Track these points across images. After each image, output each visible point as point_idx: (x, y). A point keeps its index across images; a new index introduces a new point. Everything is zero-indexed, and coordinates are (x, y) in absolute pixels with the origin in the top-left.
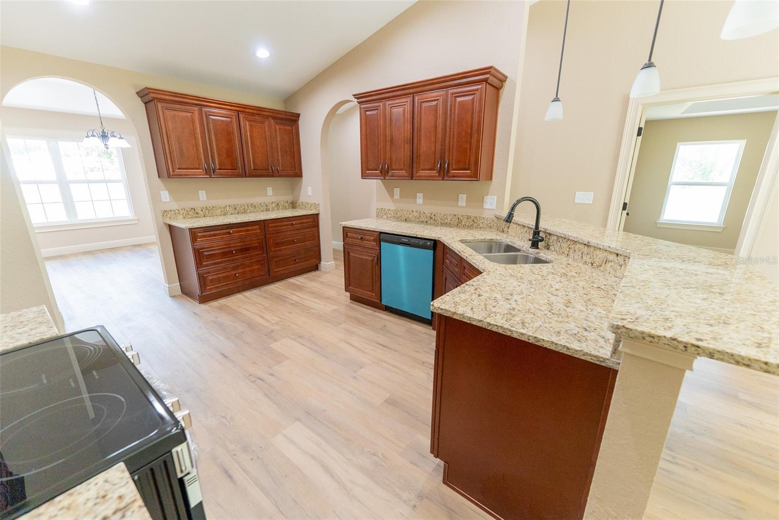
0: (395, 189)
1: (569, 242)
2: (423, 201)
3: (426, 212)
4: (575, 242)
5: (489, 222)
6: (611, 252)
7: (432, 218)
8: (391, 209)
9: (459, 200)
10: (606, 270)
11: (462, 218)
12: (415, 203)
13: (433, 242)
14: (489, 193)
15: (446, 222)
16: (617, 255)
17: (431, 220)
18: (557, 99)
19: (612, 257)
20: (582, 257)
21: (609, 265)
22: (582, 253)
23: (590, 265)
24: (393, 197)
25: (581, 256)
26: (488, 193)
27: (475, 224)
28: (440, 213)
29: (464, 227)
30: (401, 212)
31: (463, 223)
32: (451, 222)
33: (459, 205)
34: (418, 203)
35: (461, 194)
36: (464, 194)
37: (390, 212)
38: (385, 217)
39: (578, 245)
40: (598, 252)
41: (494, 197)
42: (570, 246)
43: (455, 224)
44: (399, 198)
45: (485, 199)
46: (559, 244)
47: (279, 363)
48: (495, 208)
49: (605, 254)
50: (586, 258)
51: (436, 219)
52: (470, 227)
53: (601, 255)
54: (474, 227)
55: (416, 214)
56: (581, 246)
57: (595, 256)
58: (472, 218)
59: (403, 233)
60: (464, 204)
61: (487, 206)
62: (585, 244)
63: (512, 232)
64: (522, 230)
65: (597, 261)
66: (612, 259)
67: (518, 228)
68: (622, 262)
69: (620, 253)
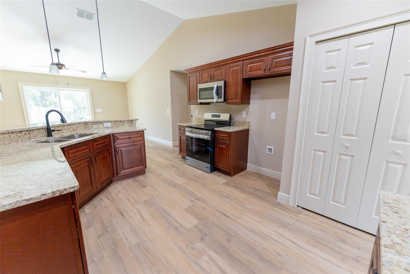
1: (61, 127)
6: (78, 124)
10: (78, 130)
19: (79, 125)
21: (79, 128)
22: (69, 129)
25: (68, 130)
39: (66, 127)
40: (74, 126)
42: (62, 129)
47: (189, 207)
49: (76, 125)
53: (75, 126)
56: (67, 126)
57: (74, 128)
62: (69, 125)
63: (4, 141)
64: (19, 135)
65: (75, 129)
66: (79, 126)
67: (13, 136)
68: (82, 125)
69: (81, 123)
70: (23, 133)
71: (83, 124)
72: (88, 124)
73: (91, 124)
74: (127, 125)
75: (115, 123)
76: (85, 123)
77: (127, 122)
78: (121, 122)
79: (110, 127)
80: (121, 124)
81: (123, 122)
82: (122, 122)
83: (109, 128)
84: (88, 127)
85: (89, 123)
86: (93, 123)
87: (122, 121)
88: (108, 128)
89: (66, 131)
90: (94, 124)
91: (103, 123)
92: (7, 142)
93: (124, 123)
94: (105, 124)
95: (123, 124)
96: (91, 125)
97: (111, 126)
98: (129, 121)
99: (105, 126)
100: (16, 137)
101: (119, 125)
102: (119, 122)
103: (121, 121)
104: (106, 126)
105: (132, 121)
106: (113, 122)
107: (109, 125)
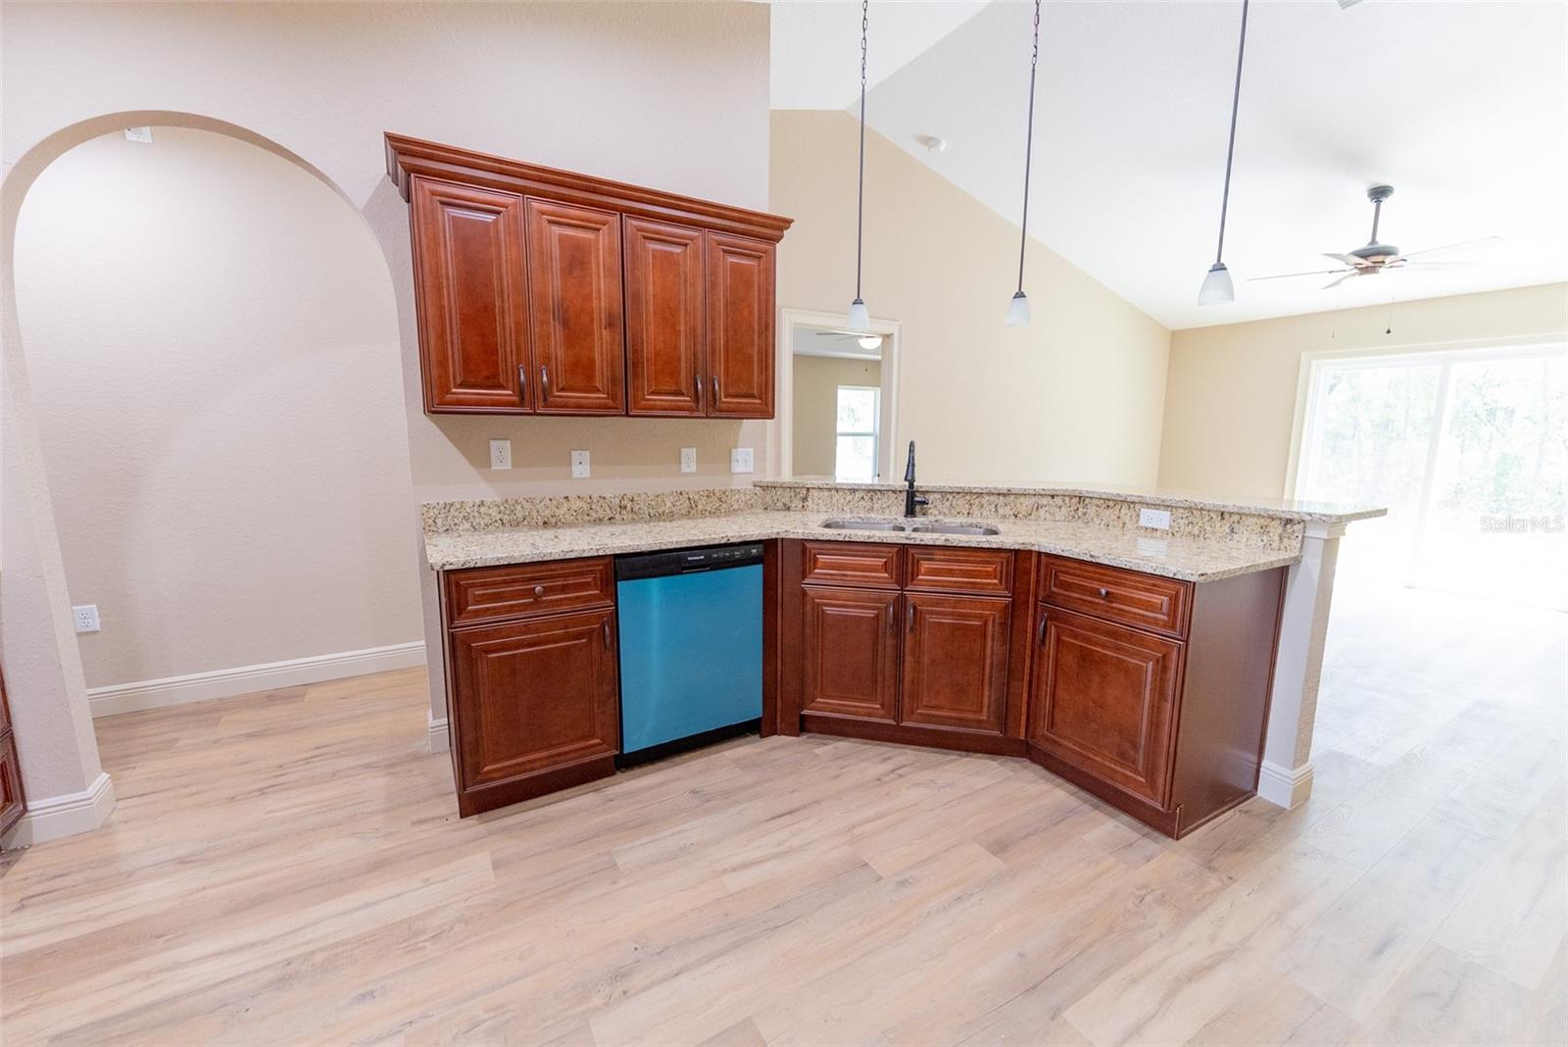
0: (494, 444)
1: (968, 497)
2: (591, 471)
3: (607, 496)
4: (980, 495)
5: (748, 497)
6: (1043, 495)
7: (625, 507)
8: (488, 500)
9: (683, 460)
10: (1038, 518)
11: (696, 497)
12: (570, 476)
13: (761, 546)
14: (740, 444)
15: (660, 510)
16: (1053, 497)
17: (624, 512)
18: (858, 302)
19: (1045, 500)
20: (996, 511)
21: (1042, 511)
22: (996, 506)
23: (1013, 517)
24: (490, 466)
25: (994, 509)
26: (737, 444)
27: (725, 505)
28: (646, 494)
29: (703, 514)
30: (527, 505)
31: (700, 507)
32: (674, 509)
33: (683, 471)
34: (574, 475)
35: (685, 447)
36: (693, 447)
37: (482, 510)
38: (467, 525)
39: (987, 498)
40: (1023, 499)
41: (748, 449)
42: (972, 502)
43: (683, 512)
44: (510, 467)
45: (733, 457)
46: (948, 504)
48: (752, 470)
49: (1034, 499)
50: (1008, 511)
51: (636, 508)
52: (715, 513)
53: (1028, 502)
54: (723, 511)
55: (576, 504)
56: (992, 498)
57: (1018, 505)
58: (717, 495)
59: (694, 541)
60: (693, 468)
61: (738, 467)
62: (999, 494)
63: (818, 504)
64: (850, 498)
65: (1023, 510)
66: (1045, 503)
67: (837, 496)
68: (1061, 503)
69: (1057, 493)
70: (858, 495)
71: (1067, 499)
72: (1087, 500)
73: (1097, 506)
74: (1255, 540)
75: (1191, 519)
76: (1080, 498)
77: (1254, 520)
78: (1223, 519)
79: (1163, 531)
80: (1218, 525)
81: (1236, 518)
82: (1226, 516)
83: (1159, 533)
84: (1085, 514)
85: (1091, 498)
86: (1102, 501)
87: (1231, 514)
88: (1154, 534)
89: (985, 514)
90: (1105, 505)
91: (1140, 506)
92: (824, 508)
93: (1236, 525)
94: (1145, 513)
95: (1232, 531)
96: (1094, 508)
97: (1171, 527)
98: (1272, 518)
99: (1143, 522)
100: (842, 501)
101: (1208, 528)
102: (1212, 514)
103: (1222, 513)
104: (1146, 525)
105: (1289, 521)
106: (1181, 511)
107: (1161, 519)
